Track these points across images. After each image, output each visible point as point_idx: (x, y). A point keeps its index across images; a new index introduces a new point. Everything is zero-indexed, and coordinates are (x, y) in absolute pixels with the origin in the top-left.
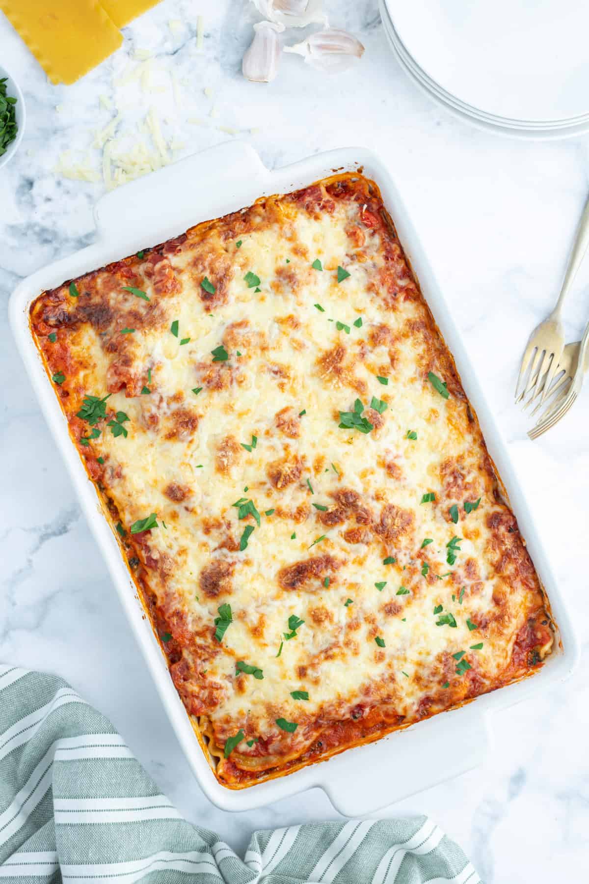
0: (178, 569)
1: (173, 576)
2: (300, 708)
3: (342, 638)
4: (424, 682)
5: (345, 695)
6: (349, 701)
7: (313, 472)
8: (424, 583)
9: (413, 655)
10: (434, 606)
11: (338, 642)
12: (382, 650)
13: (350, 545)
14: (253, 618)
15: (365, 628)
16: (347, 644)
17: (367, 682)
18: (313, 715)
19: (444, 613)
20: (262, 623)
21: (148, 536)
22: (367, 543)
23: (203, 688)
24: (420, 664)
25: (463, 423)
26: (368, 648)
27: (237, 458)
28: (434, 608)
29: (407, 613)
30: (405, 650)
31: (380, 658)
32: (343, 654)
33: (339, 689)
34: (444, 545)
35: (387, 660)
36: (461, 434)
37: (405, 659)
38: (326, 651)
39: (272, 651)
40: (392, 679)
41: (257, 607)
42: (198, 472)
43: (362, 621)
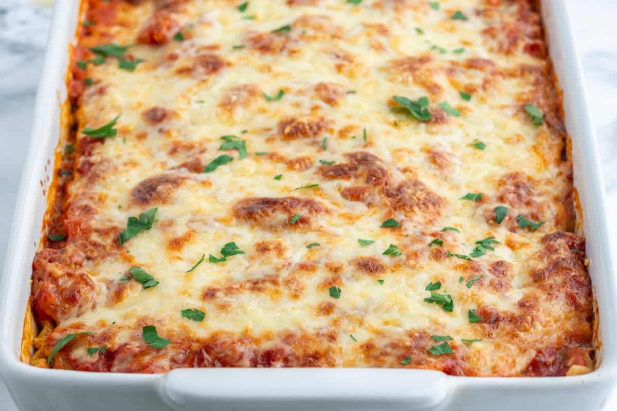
0: (114, 174)
1: (104, 179)
2: (184, 328)
3: (284, 275)
4: (375, 353)
5: (256, 332)
6: (257, 341)
7: (336, 135)
8: (427, 254)
9: (374, 321)
10: (430, 282)
11: (277, 276)
12: (333, 300)
13: (344, 200)
14: (180, 231)
15: (321, 275)
16: (288, 282)
17: (292, 329)
18: (198, 341)
19: (440, 292)
20: (187, 238)
21: (98, 144)
22: (369, 205)
23: (70, 275)
24: (379, 333)
25: (552, 155)
26: (314, 296)
27: (249, 101)
28: (429, 283)
29: (388, 277)
30: (366, 311)
31: (327, 309)
32: (277, 292)
33: (250, 325)
34: (474, 240)
35: (334, 316)
36: (545, 163)
37: (361, 323)
38: (256, 283)
39: (183, 266)
40: (332, 338)
41: (192, 221)
42: (195, 106)
43: (321, 265)
